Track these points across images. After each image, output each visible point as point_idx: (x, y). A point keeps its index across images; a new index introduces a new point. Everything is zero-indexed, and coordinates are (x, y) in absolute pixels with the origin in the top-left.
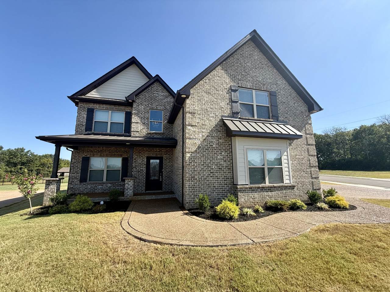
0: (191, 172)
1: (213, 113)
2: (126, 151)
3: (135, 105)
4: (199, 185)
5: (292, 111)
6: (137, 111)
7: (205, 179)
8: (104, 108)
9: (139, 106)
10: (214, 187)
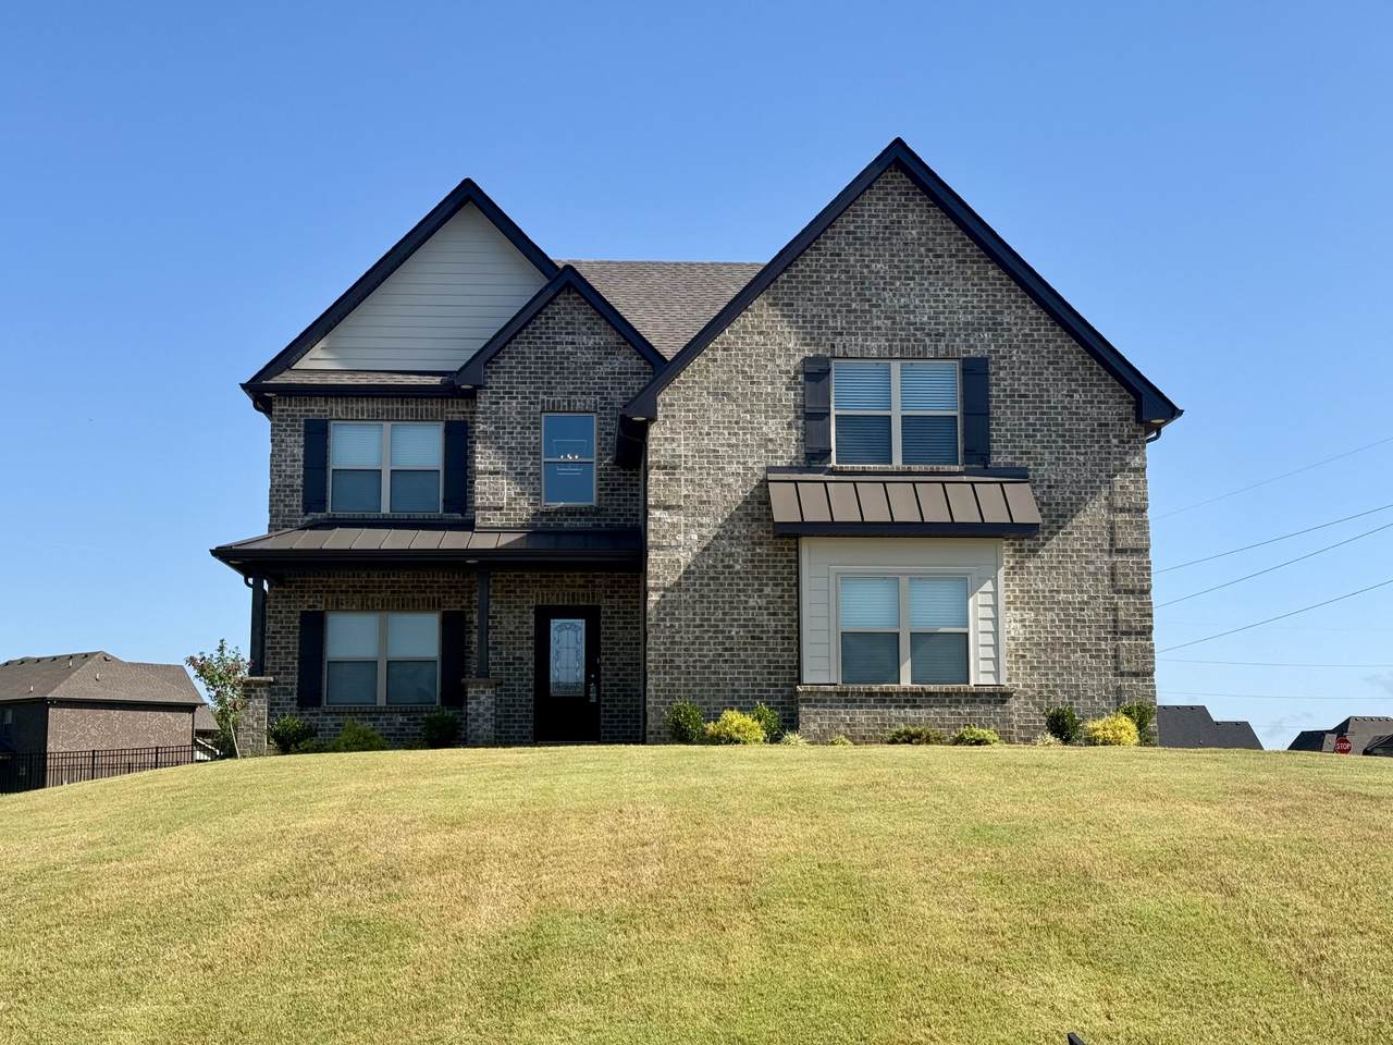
0: (662, 647)
1: (738, 463)
2: (454, 587)
3: (484, 401)
4: (686, 685)
5: (1057, 425)
6: (492, 422)
7: (706, 667)
8: (363, 414)
9: (498, 403)
10: (734, 691)
